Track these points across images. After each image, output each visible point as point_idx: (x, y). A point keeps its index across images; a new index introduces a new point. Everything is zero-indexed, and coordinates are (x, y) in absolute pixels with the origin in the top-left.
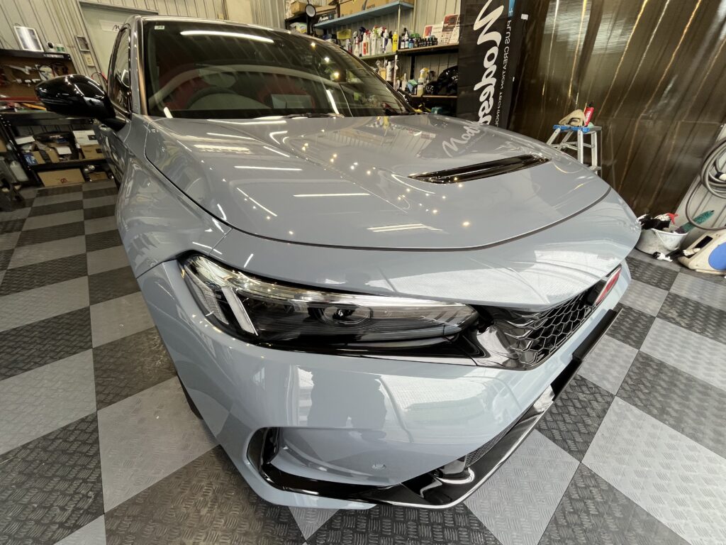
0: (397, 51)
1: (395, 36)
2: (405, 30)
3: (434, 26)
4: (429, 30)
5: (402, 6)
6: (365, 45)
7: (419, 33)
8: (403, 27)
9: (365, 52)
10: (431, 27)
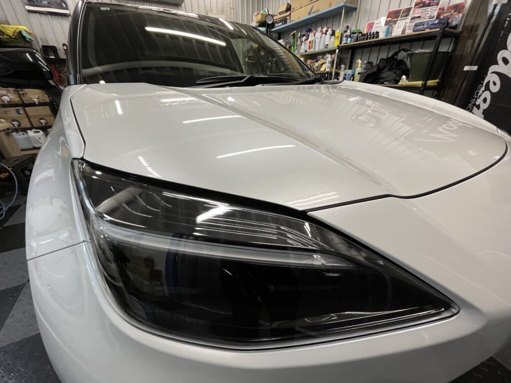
0: (338, 46)
1: (338, 33)
2: (348, 27)
3: (376, 22)
4: (371, 26)
5: (345, 6)
6: (310, 42)
7: (360, 29)
8: (346, 25)
9: (310, 48)
10: (373, 23)
